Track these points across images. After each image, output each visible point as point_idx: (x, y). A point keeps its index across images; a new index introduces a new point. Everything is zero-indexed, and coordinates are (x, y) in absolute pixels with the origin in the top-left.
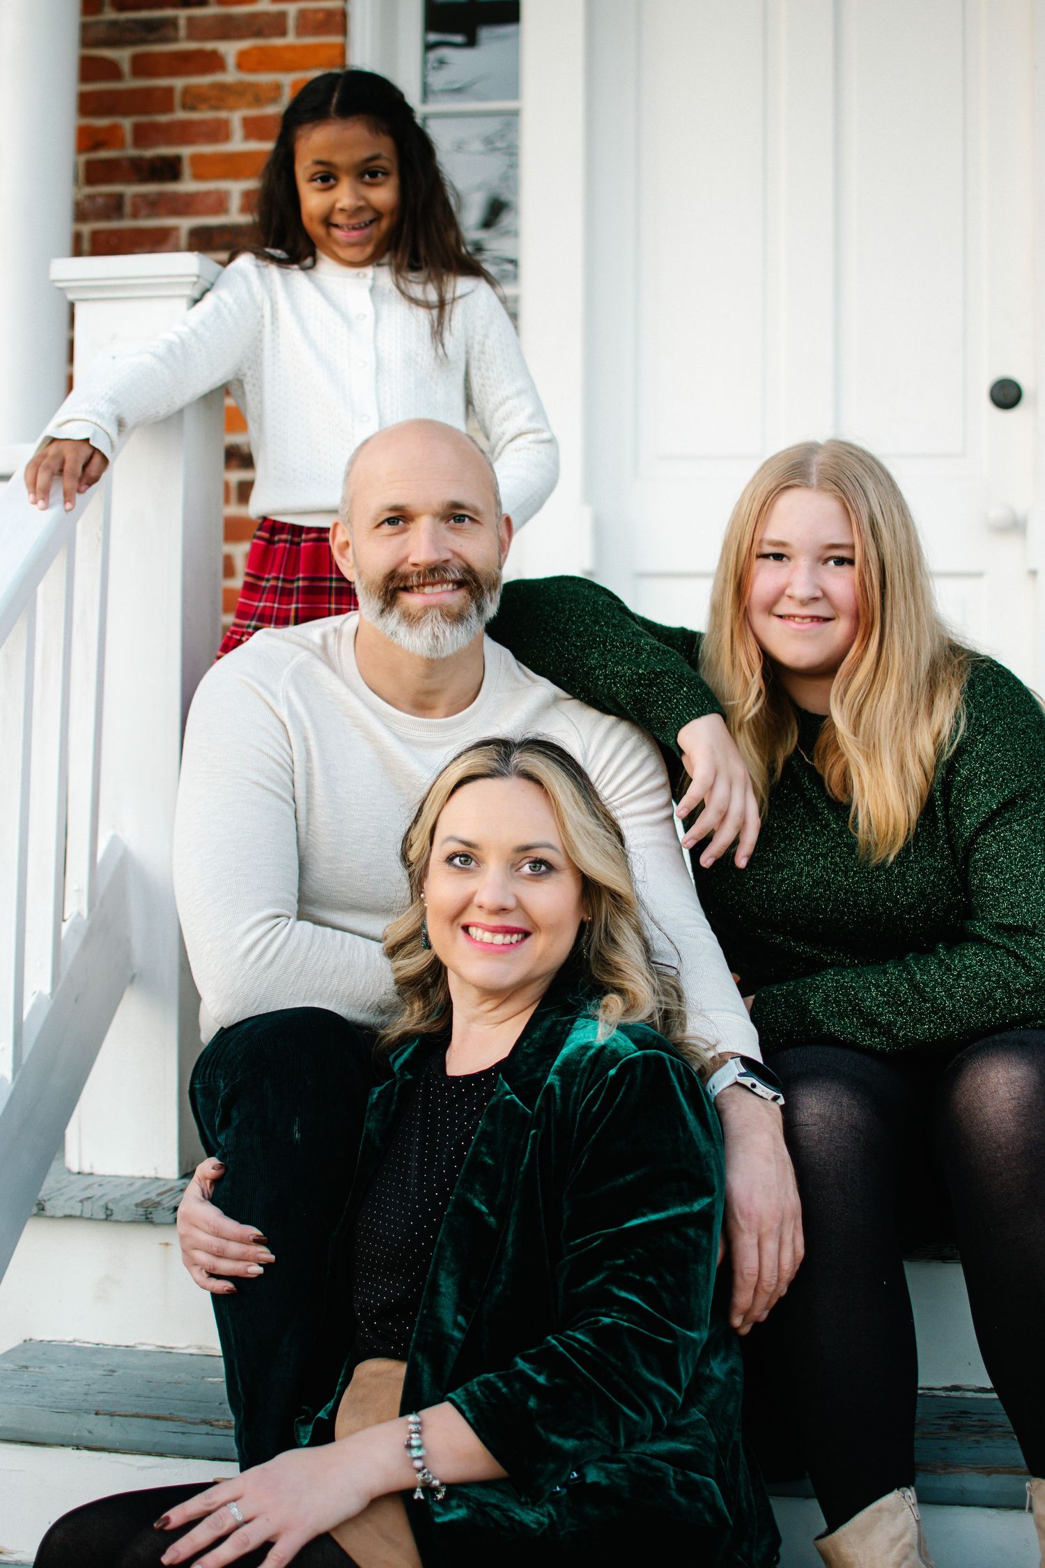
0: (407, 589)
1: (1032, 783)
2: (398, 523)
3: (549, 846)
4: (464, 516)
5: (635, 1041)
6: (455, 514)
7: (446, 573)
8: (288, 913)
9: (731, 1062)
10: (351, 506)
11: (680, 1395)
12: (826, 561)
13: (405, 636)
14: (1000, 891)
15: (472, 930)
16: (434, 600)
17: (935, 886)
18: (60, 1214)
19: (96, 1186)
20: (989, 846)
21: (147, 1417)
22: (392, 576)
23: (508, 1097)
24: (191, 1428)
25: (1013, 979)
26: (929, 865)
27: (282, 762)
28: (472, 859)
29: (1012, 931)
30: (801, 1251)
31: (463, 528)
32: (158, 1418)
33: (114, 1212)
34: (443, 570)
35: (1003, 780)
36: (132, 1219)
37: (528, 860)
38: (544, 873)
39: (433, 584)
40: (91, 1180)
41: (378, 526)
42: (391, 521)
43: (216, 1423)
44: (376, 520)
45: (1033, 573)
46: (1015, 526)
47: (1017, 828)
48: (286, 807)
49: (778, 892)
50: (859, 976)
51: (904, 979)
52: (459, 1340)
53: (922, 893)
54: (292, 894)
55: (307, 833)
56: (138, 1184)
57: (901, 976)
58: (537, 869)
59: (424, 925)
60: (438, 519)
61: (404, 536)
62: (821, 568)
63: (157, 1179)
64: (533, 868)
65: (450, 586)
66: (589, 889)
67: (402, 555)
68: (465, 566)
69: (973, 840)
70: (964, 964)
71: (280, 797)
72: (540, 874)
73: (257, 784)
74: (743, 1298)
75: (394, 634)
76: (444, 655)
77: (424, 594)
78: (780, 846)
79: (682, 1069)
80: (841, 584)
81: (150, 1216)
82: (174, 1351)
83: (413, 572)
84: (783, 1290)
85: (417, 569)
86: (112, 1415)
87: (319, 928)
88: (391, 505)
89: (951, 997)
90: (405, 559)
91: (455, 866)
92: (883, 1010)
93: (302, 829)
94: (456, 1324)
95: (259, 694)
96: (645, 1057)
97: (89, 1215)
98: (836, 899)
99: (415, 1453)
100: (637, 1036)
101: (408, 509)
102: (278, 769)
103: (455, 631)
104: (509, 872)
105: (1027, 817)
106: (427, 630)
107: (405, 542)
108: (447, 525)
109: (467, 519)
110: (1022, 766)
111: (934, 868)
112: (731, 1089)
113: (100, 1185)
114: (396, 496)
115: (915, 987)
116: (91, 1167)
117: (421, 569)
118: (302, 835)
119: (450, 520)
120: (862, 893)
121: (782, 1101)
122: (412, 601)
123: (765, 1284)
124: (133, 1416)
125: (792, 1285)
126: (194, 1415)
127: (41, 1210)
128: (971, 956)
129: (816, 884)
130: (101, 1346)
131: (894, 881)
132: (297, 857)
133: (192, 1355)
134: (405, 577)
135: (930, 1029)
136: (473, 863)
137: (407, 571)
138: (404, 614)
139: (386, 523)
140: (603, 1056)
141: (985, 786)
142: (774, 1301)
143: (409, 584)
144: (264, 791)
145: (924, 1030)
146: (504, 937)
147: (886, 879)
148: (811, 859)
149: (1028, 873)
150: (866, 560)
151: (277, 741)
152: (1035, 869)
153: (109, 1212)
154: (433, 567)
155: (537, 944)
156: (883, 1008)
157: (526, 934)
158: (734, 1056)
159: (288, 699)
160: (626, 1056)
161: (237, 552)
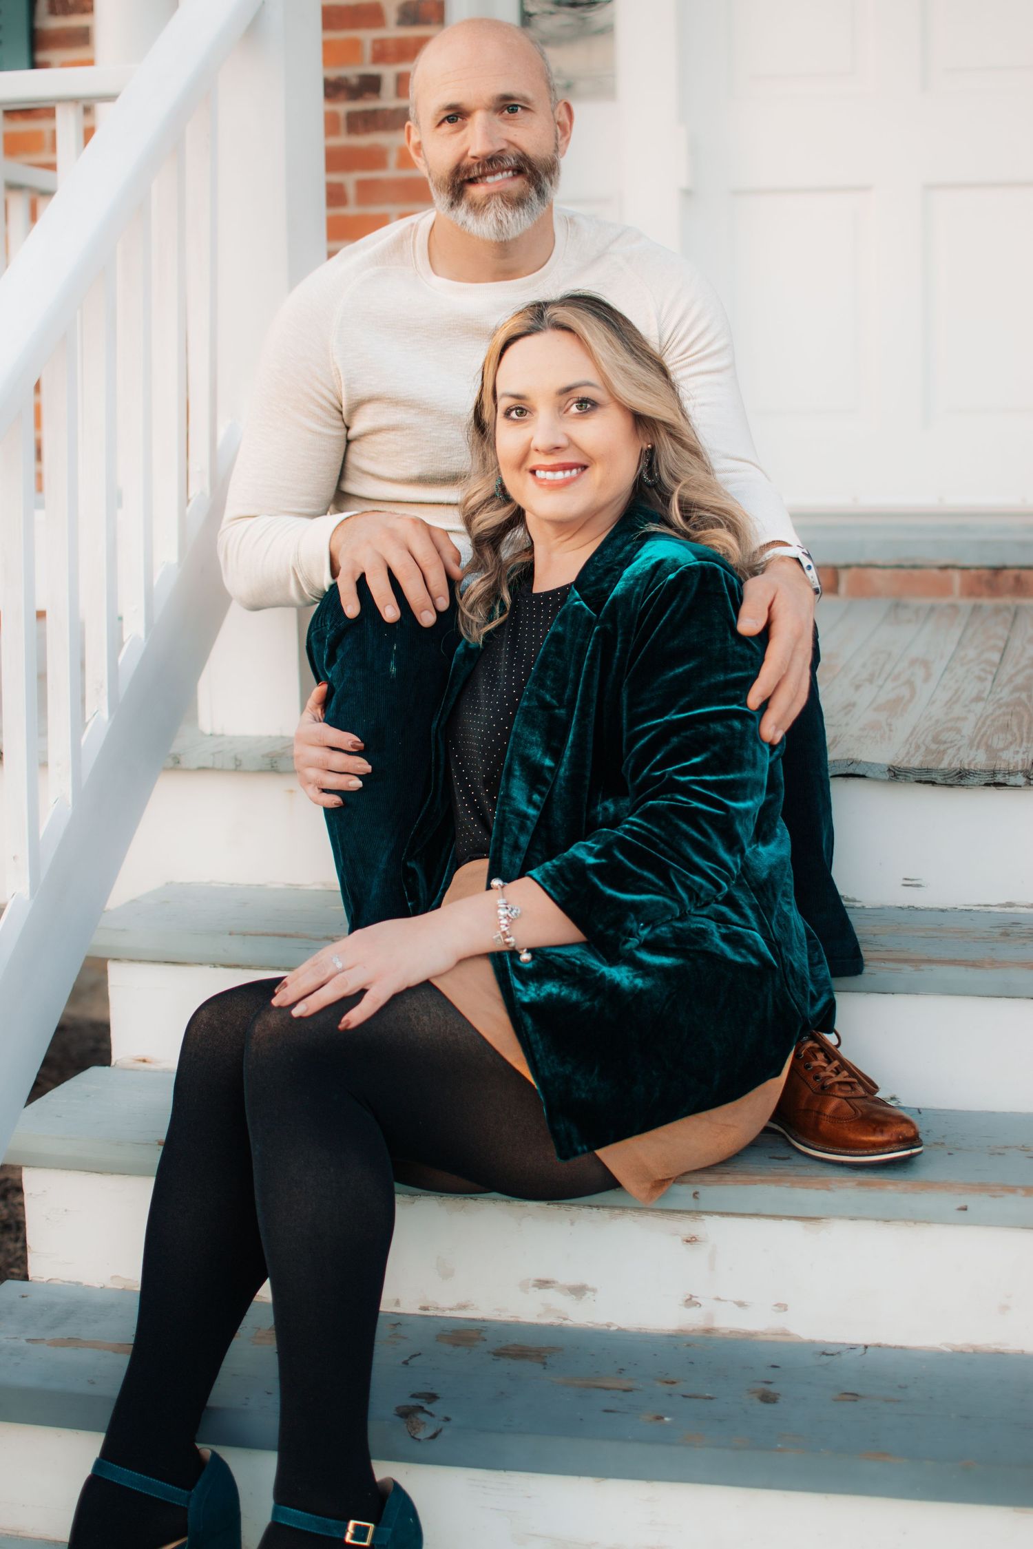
0: (472, 181)
2: (457, 121)
3: (589, 384)
4: (516, 106)
5: (696, 554)
6: (508, 106)
7: (502, 162)
13: (474, 224)
15: (538, 472)
16: (495, 188)
18: (194, 766)
19: (226, 743)
21: (275, 935)
22: (457, 170)
23: (577, 603)
28: (526, 411)
31: (517, 118)
32: (285, 936)
33: (243, 763)
34: (499, 159)
36: (258, 766)
37: (572, 401)
38: (590, 410)
39: (493, 174)
40: (222, 739)
41: (439, 125)
42: (451, 119)
44: (436, 119)
52: (534, 816)
56: (264, 742)
58: (583, 407)
60: (492, 111)
61: (463, 133)
63: (282, 737)
64: (580, 408)
65: (510, 173)
67: (462, 149)
68: (520, 153)
72: (586, 412)
75: (464, 223)
76: (510, 237)
77: (486, 183)
81: (275, 765)
82: (301, 888)
83: (473, 165)
85: (476, 161)
86: (244, 935)
88: (447, 105)
90: (465, 154)
91: (514, 420)
94: (530, 802)
96: (703, 567)
97: (221, 767)
101: (462, 107)
103: (517, 215)
104: (558, 415)
106: (491, 216)
107: (465, 137)
108: (501, 116)
109: (519, 109)
113: (230, 742)
114: (451, 96)
116: (222, 729)
117: (481, 160)
119: (503, 111)
122: (477, 191)
124: (263, 935)
126: (317, 933)
127: (176, 765)
130: (235, 885)
133: (317, 890)
134: (468, 170)
136: (527, 413)
137: (469, 164)
138: (471, 204)
139: (446, 121)
140: (664, 564)
143: (472, 176)
146: (564, 473)
153: (238, 763)
154: (489, 157)
155: (595, 475)
157: (585, 467)
160: (683, 565)
161: (350, 180)
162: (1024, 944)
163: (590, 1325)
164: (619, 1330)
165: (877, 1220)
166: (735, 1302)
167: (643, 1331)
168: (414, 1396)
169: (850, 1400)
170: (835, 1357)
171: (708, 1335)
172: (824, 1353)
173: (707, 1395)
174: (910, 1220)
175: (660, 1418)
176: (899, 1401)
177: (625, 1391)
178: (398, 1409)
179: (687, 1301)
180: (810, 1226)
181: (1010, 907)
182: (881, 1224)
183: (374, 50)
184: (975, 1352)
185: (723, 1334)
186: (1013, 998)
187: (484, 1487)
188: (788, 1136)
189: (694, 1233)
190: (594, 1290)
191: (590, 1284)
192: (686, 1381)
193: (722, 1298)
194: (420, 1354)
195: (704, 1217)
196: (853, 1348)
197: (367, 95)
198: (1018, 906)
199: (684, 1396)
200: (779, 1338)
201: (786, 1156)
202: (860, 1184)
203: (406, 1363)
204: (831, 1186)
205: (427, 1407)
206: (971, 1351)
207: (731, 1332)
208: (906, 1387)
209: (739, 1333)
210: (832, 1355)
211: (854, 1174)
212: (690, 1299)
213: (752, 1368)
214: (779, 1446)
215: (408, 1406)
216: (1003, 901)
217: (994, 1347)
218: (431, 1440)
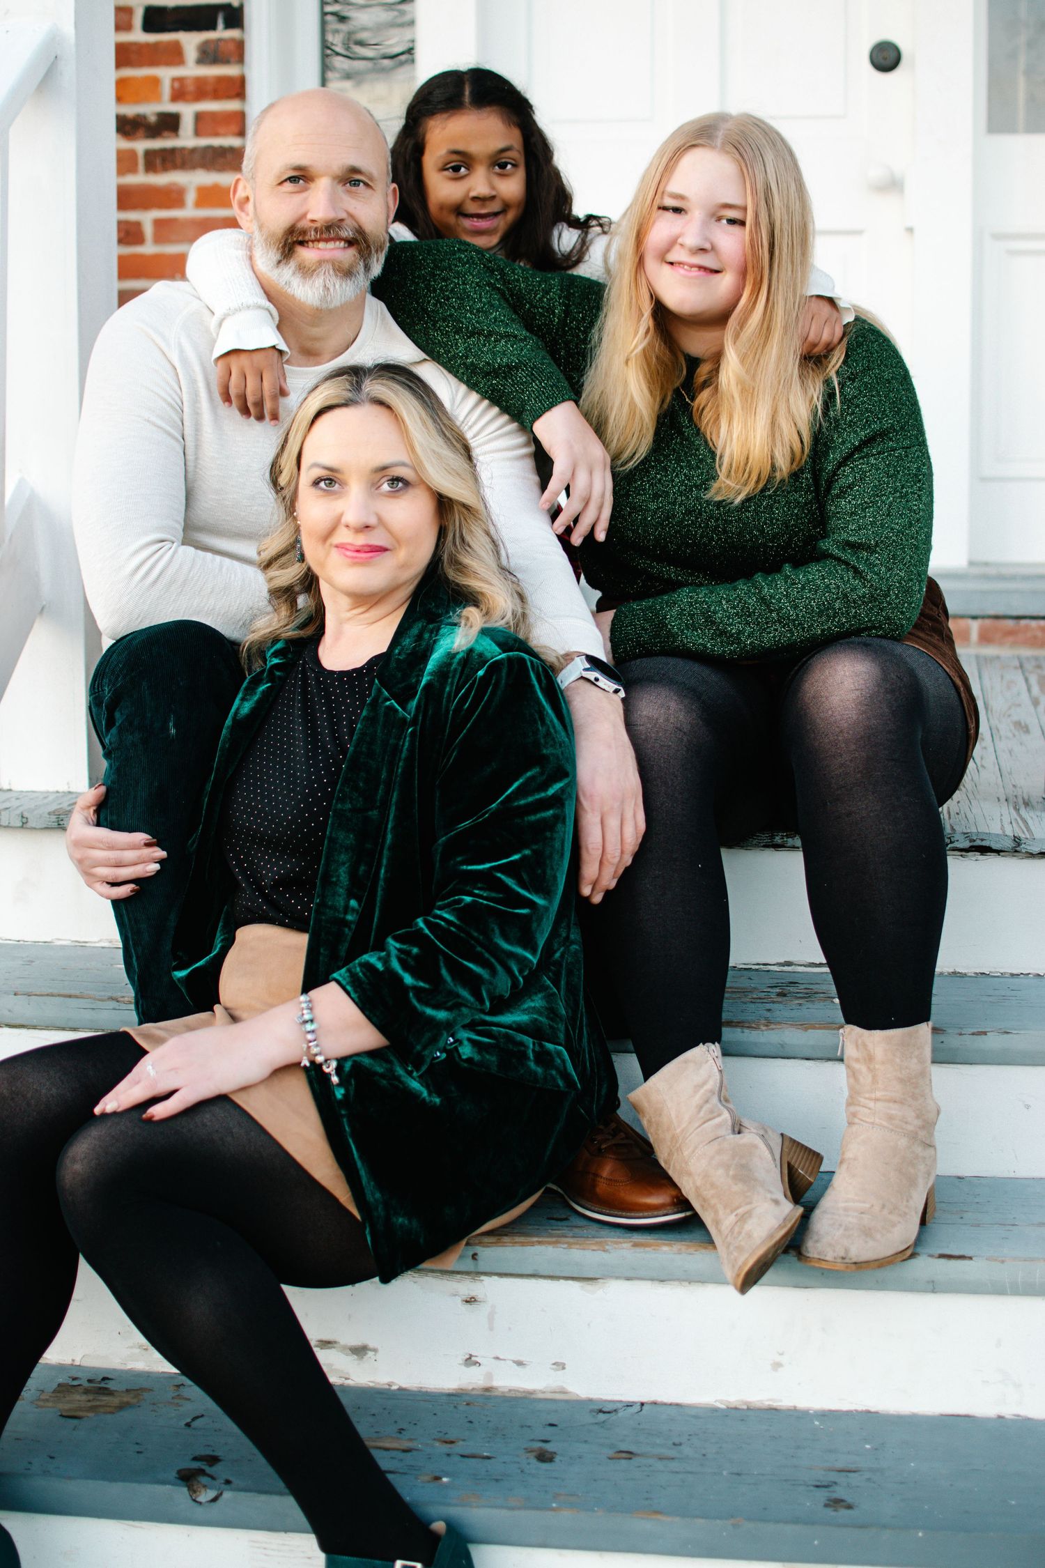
0: (302, 243)
1: (892, 425)
2: (300, 182)
3: (404, 464)
4: (360, 181)
5: (499, 644)
6: (351, 179)
7: (339, 231)
8: (173, 539)
9: (577, 660)
10: (255, 164)
11: (535, 957)
12: (719, 219)
13: (299, 286)
14: (851, 515)
16: (328, 255)
17: (798, 519)
19: (13, 799)
20: (847, 476)
21: (59, 995)
22: (291, 230)
23: (387, 703)
24: (100, 1005)
25: (851, 590)
26: (795, 500)
27: (173, 403)
28: (335, 482)
29: (855, 547)
30: (642, 826)
31: (358, 192)
32: (70, 996)
33: (29, 820)
34: (338, 228)
35: (867, 421)
36: (46, 826)
37: (386, 479)
38: (401, 489)
39: (327, 241)
40: (8, 795)
41: (281, 183)
42: (292, 179)
43: (122, 999)
44: (279, 177)
45: (910, 230)
46: (893, 185)
47: (873, 461)
48: (173, 442)
49: (652, 518)
50: (712, 592)
51: (752, 594)
52: (353, 923)
53: (786, 524)
54: (177, 522)
55: (196, 467)
56: (51, 798)
57: (750, 591)
58: (395, 485)
59: (297, 541)
60: (336, 182)
61: (304, 195)
62: (714, 225)
63: (70, 792)
64: (391, 486)
65: (342, 244)
66: (443, 505)
67: (302, 211)
68: (357, 226)
69: (834, 473)
70: (808, 579)
71: (169, 434)
72: (397, 491)
73: (148, 421)
74: (590, 870)
76: (332, 306)
77: (318, 249)
78: (656, 477)
79: (540, 669)
80: (730, 242)
81: (61, 823)
82: (87, 945)
83: (310, 227)
84: (628, 860)
85: (315, 225)
86: (29, 995)
87: (200, 553)
88: (295, 165)
89: (796, 607)
90: (304, 216)
91: (322, 489)
92: (733, 620)
93: (190, 464)
94: (348, 907)
95: (153, 341)
96: (509, 659)
97: (7, 824)
98: (707, 526)
99: (309, 1027)
100: (501, 639)
101: (310, 170)
102: (169, 409)
103: (344, 285)
104: (370, 491)
105: (884, 453)
106: (319, 282)
107: (305, 200)
108: (344, 188)
109: (362, 185)
110: (885, 411)
111: (798, 503)
112: (577, 683)
113: (18, 799)
114: (301, 158)
115: (763, 600)
116: (10, 784)
117: (318, 225)
118: (190, 469)
119: (346, 184)
120: (732, 520)
121: (622, 694)
122: (307, 254)
123: (609, 856)
124: (48, 995)
125: (637, 856)
126: (103, 993)
128: (814, 572)
129: (689, 512)
130: (22, 942)
131: (761, 513)
132: (184, 487)
133: (103, 948)
134: (304, 232)
135: (774, 637)
136: (337, 485)
137: (306, 226)
138: (300, 265)
139: (289, 181)
140: (470, 659)
141: (850, 426)
142: (621, 871)
143: (307, 238)
144: (155, 428)
145: (768, 639)
147: (754, 510)
148: (685, 490)
149: (877, 501)
150: (757, 223)
151: (168, 383)
152: (884, 498)
153: (24, 820)
154: (330, 224)
156: (733, 618)
157: (388, 551)
158: (580, 654)
159: (180, 345)
160: (492, 658)
161: (146, 219)
162: (800, 1005)
163: (371, 1384)
164: (400, 1389)
165: (652, 1280)
166: (514, 1362)
167: (424, 1390)
168: (195, 1459)
169: (626, 1459)
170: (612, 1414)
171: (488, 1394)
172: (601, 1411)
173: (485, 1454)
174: (684, 1280)
175: (437, 1478)
176: (673, 1459)
177: (405, 1451)
178: (179, 1472)
179: (467, 1360)
180: (588, 1286)
181: (789, 966)
182: (656, 1283)
183: (173, 88)
184: (748, 1409)
185: (503, 1393)
186: (788, 1058)
187: (265, 1549)
188: (566, 1197)
189: (473, 1294)
190: (375, 1350)
191: (371, 1345)
192: (464, 1440)
193: (501, 1357)
194: (202, 1416)
195: (483, 1278)
196: (629, 1405)
197: (166, 134)
198: (795, 965)
199: (463, 1456)
200: (558, 1396)
201: (563, 1216)
202: (635, 1245)
203: (188, 1425)
204: (607, 1247)
205: (208, 1469)
206: (745, 1407)
207: (510, 1390)
208: (680, 1444)
209: (518, 1391)
210: (609, 1412)
211: (630, 1235)
212: (470, 1358)
213: (529, 1427)
214: (554, 1505)
215: (189, 1469)
216: (782, 960)
217: (767, 1403)
218: (212, 1504)
